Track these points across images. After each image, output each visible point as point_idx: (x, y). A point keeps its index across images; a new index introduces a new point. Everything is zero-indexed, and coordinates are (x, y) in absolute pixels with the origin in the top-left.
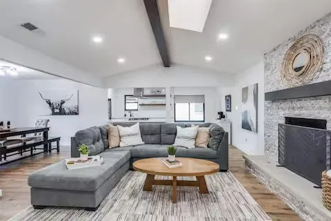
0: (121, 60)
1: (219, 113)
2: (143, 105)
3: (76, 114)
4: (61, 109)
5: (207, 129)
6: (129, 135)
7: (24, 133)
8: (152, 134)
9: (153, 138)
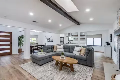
0: (61, 25)
1: (106, 43)
2: (74, 39)
3: (53, 42)
4: (49, 40)
5: (85, 48)
6: (59, 48)
7: (41, 46)
8: (67, 49)
9: (67, 50)
